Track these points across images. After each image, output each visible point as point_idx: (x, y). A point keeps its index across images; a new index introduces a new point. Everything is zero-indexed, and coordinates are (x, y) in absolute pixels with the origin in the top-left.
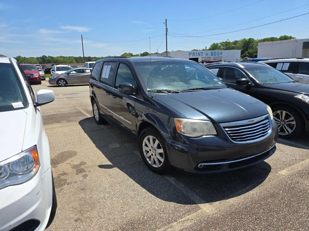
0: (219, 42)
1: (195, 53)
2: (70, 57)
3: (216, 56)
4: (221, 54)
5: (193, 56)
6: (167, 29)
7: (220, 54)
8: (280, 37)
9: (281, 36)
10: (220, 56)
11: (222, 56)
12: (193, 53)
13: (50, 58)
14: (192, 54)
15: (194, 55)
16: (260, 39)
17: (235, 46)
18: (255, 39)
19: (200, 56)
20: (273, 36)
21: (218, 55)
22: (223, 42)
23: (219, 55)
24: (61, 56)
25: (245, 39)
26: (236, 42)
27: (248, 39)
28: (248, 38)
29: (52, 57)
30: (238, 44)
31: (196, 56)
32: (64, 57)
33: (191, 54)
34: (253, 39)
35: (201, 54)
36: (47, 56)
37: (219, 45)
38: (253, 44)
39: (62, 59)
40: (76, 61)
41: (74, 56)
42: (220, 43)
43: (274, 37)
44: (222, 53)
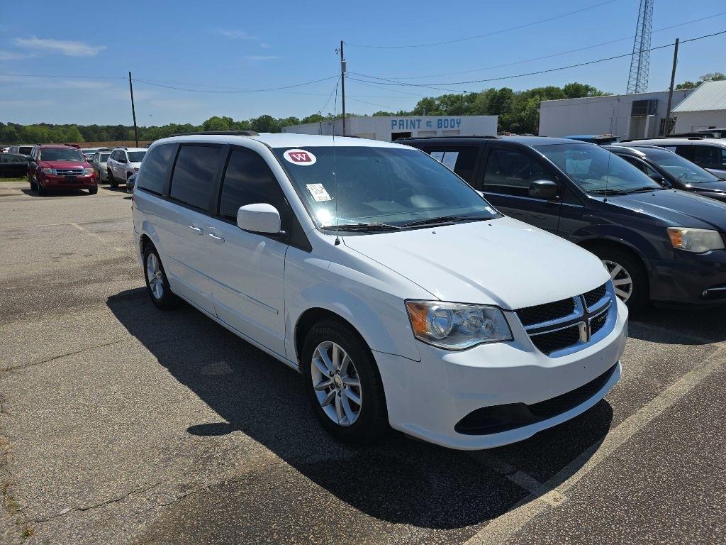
0: (435, 96)
1: (405, 121)
2: (66, 126)
3: (449, 128)
4: (458, 124)
5: (400, 128)
6: (344, 65)
7: (456, 125)
8: (566, 86)
9: (568, 85)
10: (456, 128)
11: (460, 128)
12: (400, 121)
13: (12, 128)
14: (398, 123)
15: (401, 126)
16: (525, 91)
17: (471, 105)
18: (513, 91)
19: (414, 128)
20: (552, 85)
21: (451, 127)
22: (445, 96)
23: (454, 127)
24: (43, 125)
25: (492, 90)
26: (473, 97)
27: (500, 91)
28: (501, 88)
29: (18, 127)
30: (477, 101)
31: (407, 128)
32: (51, 126)
33: (395, 125)
34: (511, 90)
35: (417, 123)
36: (6, 124)
37: (437, 102)
38: (509, 101)
39: (46, 131)
40: (84, 137)
41: (78, 125)
42: (439, 99)
43: (553, 88)
44: (460, 123)
